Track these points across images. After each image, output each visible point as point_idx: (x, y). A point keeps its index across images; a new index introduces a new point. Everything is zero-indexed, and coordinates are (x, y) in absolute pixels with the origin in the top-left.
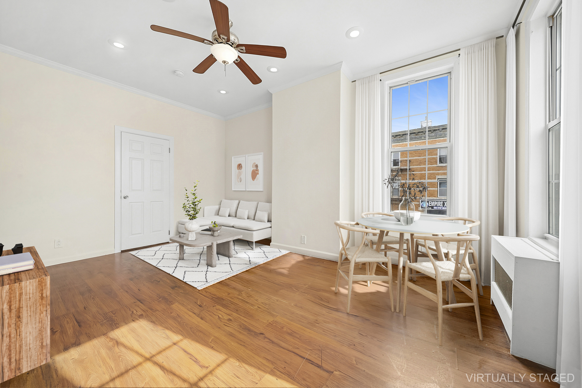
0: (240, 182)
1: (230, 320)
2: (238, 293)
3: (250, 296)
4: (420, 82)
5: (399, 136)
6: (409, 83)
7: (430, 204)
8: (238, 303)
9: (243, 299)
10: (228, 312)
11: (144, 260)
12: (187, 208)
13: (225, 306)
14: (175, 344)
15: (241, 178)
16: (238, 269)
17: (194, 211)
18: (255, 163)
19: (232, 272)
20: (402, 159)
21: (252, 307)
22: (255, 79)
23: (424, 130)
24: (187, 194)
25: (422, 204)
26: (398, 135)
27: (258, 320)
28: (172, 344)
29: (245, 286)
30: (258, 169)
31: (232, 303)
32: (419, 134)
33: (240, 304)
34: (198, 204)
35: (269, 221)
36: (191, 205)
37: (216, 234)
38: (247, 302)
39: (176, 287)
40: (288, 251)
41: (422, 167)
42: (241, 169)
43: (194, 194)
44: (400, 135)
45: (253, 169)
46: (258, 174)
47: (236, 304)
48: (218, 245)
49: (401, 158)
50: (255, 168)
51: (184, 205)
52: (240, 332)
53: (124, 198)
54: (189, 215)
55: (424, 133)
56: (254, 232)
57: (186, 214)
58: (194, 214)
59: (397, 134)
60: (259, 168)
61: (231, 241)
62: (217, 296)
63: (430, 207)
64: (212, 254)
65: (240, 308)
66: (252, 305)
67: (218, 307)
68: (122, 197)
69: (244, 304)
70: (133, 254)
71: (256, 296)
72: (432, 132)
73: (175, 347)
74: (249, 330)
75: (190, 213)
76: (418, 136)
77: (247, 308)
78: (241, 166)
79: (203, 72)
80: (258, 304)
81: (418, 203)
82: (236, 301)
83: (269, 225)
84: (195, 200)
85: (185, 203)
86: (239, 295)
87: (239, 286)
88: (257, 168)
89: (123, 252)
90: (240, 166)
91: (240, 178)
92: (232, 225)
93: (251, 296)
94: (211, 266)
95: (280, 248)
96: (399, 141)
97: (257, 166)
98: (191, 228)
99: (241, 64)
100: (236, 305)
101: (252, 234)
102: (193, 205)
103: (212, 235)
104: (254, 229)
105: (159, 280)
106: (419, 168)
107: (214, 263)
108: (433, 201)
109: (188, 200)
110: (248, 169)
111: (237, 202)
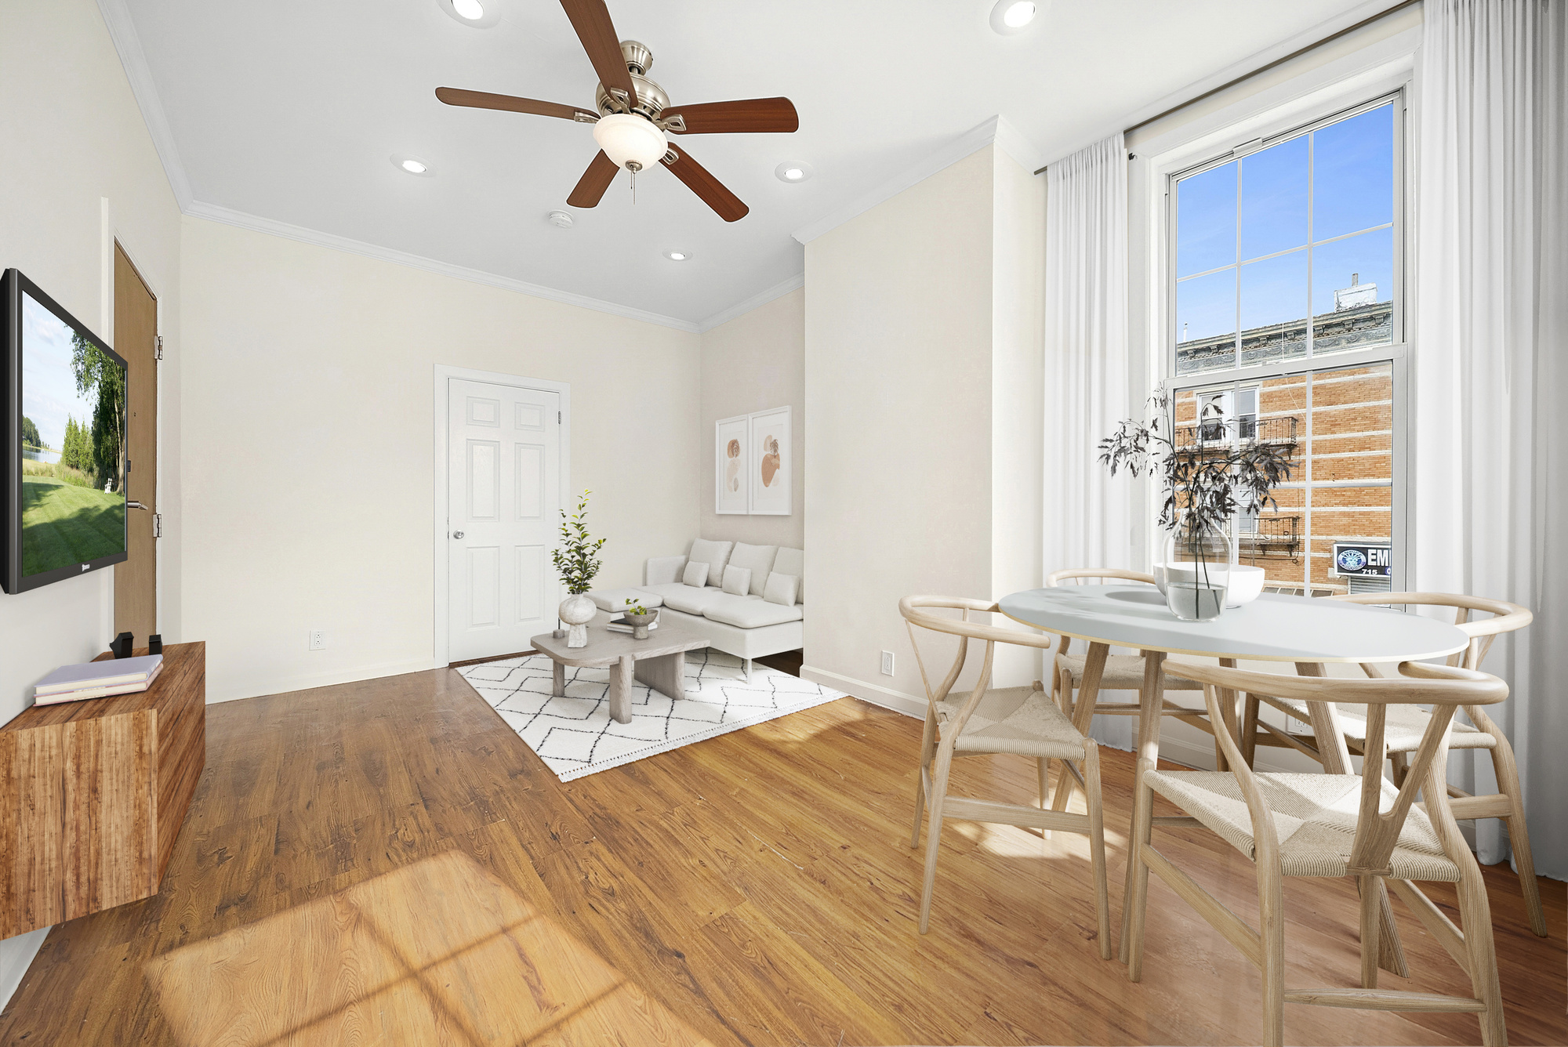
0: (735, 490)
1: (611, 893)
2: (663, 809)
3: (691, 823)
4: (1281, 141)
5: (1255, 344)
6: (1238, 152)
7: (1374, 557)
8: (651, 842)
9: (670, 829)
10: (617, 865)
11: (478, 690)
12: (567, 562)
13: (615, 846)
14: (505, 930)
15: (736, 479)
16: (682, 735)
17: (581, 570)
18: (770, 437)
19: (665, 741)
20: (1267, 415)
21: (683, 860)
22: (729, 207)
23: (1346, 318)
24: (564, 525)
25: (1341, 557)
26: (1249, 339)
27: (686, 904)
28: (498, 929)
29: (689, 791)
30: (778, 455)
31: (638, 840)
32: (1330, 331)
33: (656, 846)
34: (594, 551)
35: (798, 602)
36: (574, 554)
37: (642, 632)
38: (677, 843)
39: (522, 772)
40: (841, 693)
41: (1340, 440)
42: (737, 455)
43: (579, 525)
44: (1257, 339)
45: (767, 453)
46: (778, 466)
47: (644, 845)
48: (639, 664)
49: (1262, 411)
50: (770, 452)
51: (556, 554)
52: (621, 937)
53: (456, 537)
54: (569, 581)
55: (1347, 327)
56: (749, 633)
57: (563, 577)
58: (581, 579)
59: (1249, 337)
60: (779, 452)
61: (680, 653)
62: (609, 811)
63: (1372, 567)
64: (620, 688)
65: (651, 859)
66: (688, 853)
67: (598, 847)
68: (451, 536)
69: (668, 847)
70: (462, 674)
71: (707, 825)
72: (1377, 321)
73: (504, 938)
74: (648, 935)
75: (572, 576)
76: (1326, 338)
77: (668, 861)
78: (738, 447)
79: (592, 202)
80: (704, 851)
81: (1328, 555)
82: (650, 835)
83: (795, 612)
84: (584, 543)
85: (557, 551)
86: (664, 816)
87: (674, 789)
88: (775, 451)
89: (452, 666)
90: (734, 447)
91: (733, 480)
92: (699, 609)
93: (695, 822)
94: (619, 721)
95: (821, 680)
96: (1255, 360)
97: (775, 445)
98: (572, 614)
99: (683, 167)
100: (642, 847)
101: (744, 638)
102: (579, 554)
103: (633, 636)
104: (750, 624)
105: (491, 748)
106: (1330, 441)
107: (625, 713)
108: (1383, 549)
109: (569, 542)
110: (753, 456)
111: (729, 544)
